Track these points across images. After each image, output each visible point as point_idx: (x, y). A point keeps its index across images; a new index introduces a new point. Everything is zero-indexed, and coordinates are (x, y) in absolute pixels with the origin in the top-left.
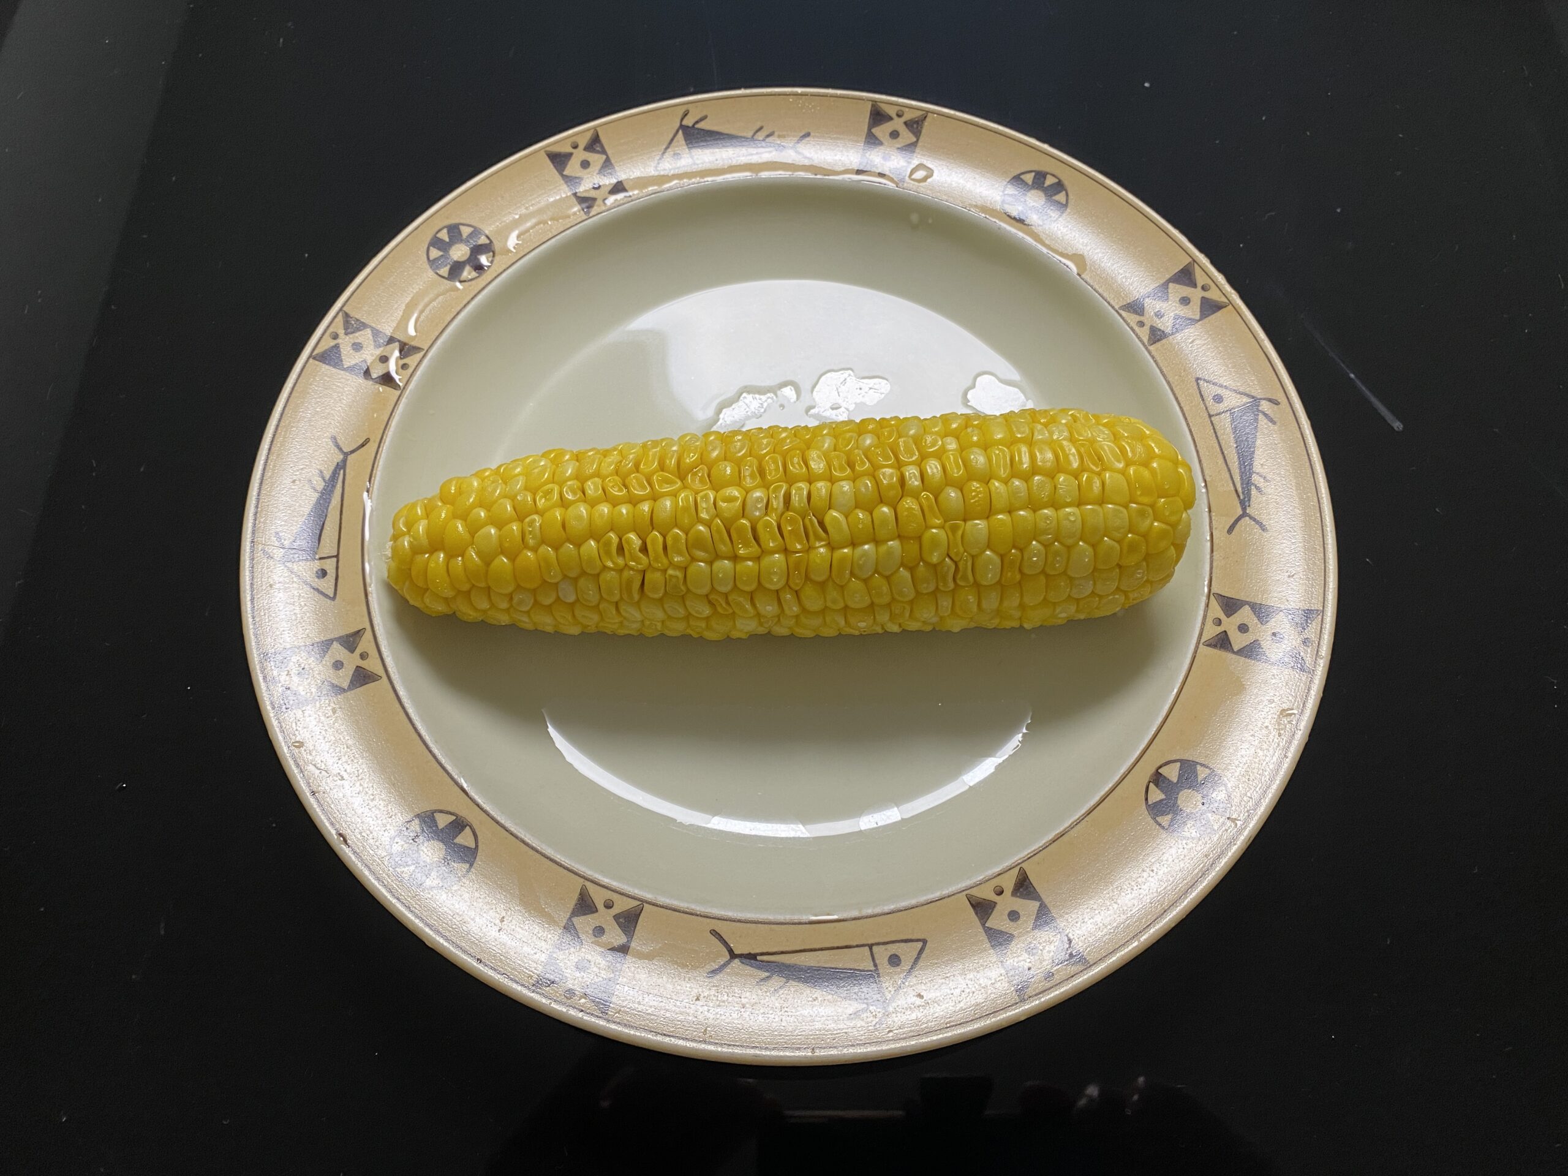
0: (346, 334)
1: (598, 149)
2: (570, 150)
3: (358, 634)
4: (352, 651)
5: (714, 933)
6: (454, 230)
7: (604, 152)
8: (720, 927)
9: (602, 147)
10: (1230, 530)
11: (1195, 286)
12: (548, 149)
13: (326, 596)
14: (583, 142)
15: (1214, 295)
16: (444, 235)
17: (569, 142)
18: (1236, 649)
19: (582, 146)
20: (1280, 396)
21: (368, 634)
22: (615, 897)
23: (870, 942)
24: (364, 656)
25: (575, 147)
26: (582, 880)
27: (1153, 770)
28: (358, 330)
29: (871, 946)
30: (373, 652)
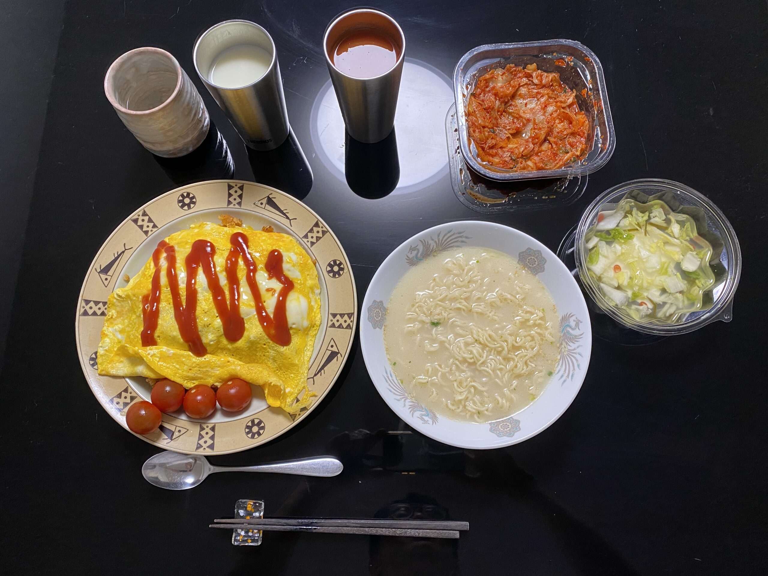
0: (296, 414)
1: (199, 445)
2: (206, 448)
3: (331, 327)
4: (333, 323)
5: (291, 226)
6: (253, 437)
7: (198, 443)
8: (290, 227)
9: (197, 445)
10: (132, 248)
11: (85, 310)
12: (212, 451)
13: (333, 340)
14: (202, 449)
15: (83, 304)
16: (256, 436)
17: (205, 451)
18: (153, 224)
19: (203, 448)
20: (94, 269)
21: (329, 325)
22: (306, 242)
23: (264, 209)
24: (332, 321)
25: (205, 449)
26: (311, 249)
27: (189, 210)
28: (293, 415)
29: (264, 208)
30: (329, 320)
